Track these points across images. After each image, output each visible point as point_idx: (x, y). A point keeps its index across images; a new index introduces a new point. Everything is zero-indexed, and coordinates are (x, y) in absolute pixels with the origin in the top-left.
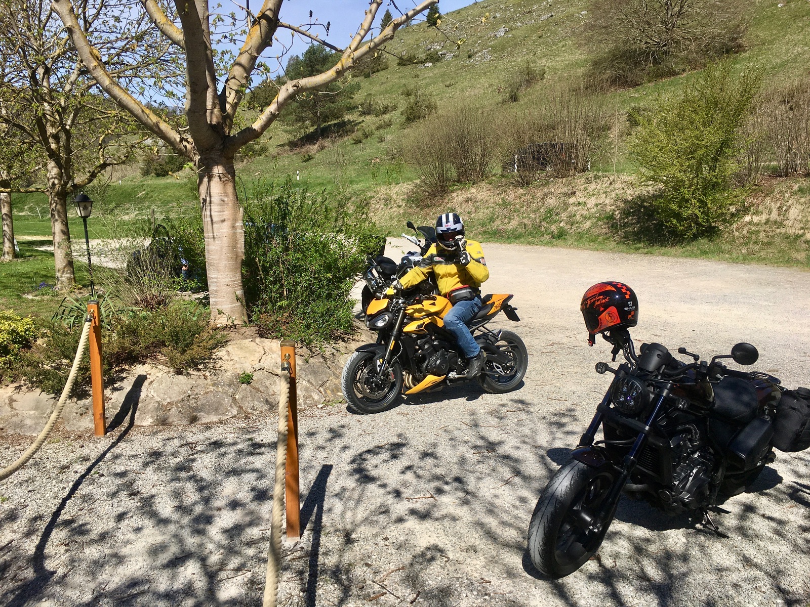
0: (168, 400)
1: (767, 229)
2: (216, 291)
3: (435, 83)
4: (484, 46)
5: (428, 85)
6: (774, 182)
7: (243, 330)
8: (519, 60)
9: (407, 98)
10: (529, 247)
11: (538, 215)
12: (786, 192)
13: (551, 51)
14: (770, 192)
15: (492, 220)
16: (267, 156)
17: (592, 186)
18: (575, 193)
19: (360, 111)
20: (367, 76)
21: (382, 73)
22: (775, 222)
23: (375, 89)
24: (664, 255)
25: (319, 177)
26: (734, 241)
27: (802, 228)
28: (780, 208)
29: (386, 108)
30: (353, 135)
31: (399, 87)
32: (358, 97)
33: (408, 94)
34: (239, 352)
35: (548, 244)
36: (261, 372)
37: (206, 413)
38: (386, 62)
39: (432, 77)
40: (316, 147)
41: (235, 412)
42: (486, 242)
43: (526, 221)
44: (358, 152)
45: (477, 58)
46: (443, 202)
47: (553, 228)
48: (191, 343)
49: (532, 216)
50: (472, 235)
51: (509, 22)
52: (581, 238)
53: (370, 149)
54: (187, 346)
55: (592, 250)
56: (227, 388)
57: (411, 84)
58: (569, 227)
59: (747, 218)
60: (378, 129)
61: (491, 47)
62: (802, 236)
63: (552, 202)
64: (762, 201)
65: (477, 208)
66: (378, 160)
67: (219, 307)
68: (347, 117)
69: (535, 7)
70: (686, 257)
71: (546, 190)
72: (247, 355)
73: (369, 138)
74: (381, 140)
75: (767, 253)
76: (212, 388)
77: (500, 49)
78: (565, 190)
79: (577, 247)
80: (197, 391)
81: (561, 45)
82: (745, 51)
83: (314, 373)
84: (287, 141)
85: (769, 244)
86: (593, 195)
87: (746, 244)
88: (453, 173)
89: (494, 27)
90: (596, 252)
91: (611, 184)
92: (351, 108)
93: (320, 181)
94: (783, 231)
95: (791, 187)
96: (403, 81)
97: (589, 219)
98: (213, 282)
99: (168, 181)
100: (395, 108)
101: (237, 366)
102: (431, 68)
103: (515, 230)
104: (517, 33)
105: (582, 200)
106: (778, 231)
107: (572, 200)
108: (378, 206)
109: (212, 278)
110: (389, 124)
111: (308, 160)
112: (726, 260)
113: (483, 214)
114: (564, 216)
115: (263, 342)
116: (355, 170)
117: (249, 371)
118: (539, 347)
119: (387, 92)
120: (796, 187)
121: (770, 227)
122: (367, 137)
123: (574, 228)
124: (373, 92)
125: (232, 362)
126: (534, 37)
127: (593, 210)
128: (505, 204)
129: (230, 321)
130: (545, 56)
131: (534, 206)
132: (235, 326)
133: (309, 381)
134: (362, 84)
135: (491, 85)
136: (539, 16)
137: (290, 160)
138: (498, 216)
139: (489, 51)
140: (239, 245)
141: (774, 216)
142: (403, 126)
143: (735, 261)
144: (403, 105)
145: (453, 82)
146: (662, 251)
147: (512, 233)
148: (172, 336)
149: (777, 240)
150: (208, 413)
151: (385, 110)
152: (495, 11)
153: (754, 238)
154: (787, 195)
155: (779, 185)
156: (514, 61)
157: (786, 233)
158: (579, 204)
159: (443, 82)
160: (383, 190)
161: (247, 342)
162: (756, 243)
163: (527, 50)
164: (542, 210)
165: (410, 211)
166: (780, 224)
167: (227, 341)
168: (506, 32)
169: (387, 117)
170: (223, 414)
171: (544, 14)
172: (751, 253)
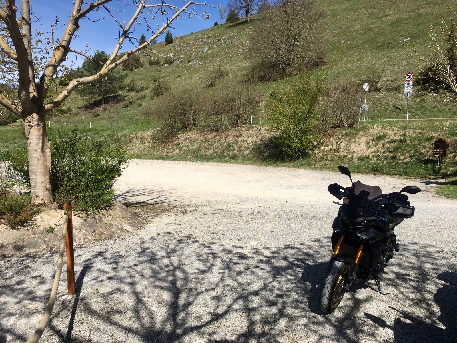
0: (7, 242)
1: (331, 153)
2: (35, 186)
3: (170, 75)
4: (197, 56)
5: (166, 76)
6: (334, 130)
7: (50, 206)
8: (215, 64)
9: (154, 83)
10: (218, 164)
11: (223, 147)
12: (340, 135)
13: (232, 61)
14: (332, 135)
15: (199, 149)
16: (71, 114)
17: (250, 132)
18: (242, 135)
19: (127, 89)
20: (132, 70)
21: (140, 68)
22: (335, 150)
23: (136, 77)
24: (284, 166)
25: (103, 126)
26: (316, 159)
27: (347, 153)
28: (337, 143)
29: (142, 88)
30: (123, 102)
31: (150, 77)
32: (126, 82)
33: (155, 81)
34: (47, 217)
35: (227, 162)
36: (60, 226)
37: (28, 248)
38: (142, 63)
39: (168, 72)
40: (101, 108)
41: (45, 247)
42: (196, 161)
43: (217, 150)
44: (127, 112)
45: (193, 62)
46: (173, 140)
47: (231, 153)
48: (20, 212)
49: (220, 147)
50: (189, 158)
51: (209, 45)
52: (245, 158)
53: (133, 111)
54: (18, 214)
55: (250, 164)
56: (40, 235)
57: (157, 75)
58: (239, 153)
59: (322, 148)
60: (138, 99)
61: (200, 57)
62: (346, 156)
63: (230, 140)
64: (329, 140)
65: (191, 143)
66: (138, 117)
67: (37, 194)
68: (120, 93)
69: (223, 37)
70: (294, 167)
71: (227, 134)
72: (52, 218)
73: (133, 104)
74: (140, 106)
75: (331, 165)
76: (32, 235)
77: (205, 58)
78: (236, 134)
79: (243, 163)
80: (23, 237)
81: (237, 58)
82: (326, 65)
83: (89, 226)
84: (83, 105)
85: (332, 160)
86: (251, 136)
87: (322, 161)
88: (178, 124)
89: (202, 47)
90: (252, 166)
91: (259, 131)
92: (122, 88)
93: (103, 128)
94: (338, 154)
95: (341, 133)
96: (152, 74)
97: (249, 149)
98: (33, 181)
99: (8, 128)
100: (147, 88)
101: (46, 224)
102: (168, 67)
103: (211, 155)
104: (214, 50)
105: (245, 139)
106: (336, 154)
107: (240, 139)
108: (137, 142)
109: (33, 179)
110: (144, 97)
111: (96, 116)
112: (312, 168)
113: (194, 146)
114: (236, 147)
115: (61, 211)
116: (124, 122)
117: (53, 226)
118: (211, 211)
119: (143, 79)
120: (344, 133)
121: (333, 152)
122: (131, 104)
123: (241, 153)
124: (135, 79)
125: (43, 222)
126: (223, 53)
127: (251, 144)
128: (206, 141)
129: (43, 201)
130: (229, 63)
131: (221, 142)
132: (45, 204)
133: (86, 230)
134: (128, 75)
135: (200, 78)
136: (225, 42)
137: (86, 116)
138: (203, 148)
139: (199, 59)
140: (48, 162)
141: (334, 147)
142: (152, 98)
143: (316, 169)
144: (152, 86)
145: (180, 75)
146: (283, 165)
147: (210, 157)
148: (9, 209)
149: (336, 158)
150: (30, 248)
151: (142, 89)
152: (202, 38)
153: (325, 158)
154: (340, 137)
155: (336, 132)
156: (213, 65)
157: (340, 155)
158: (244, 141)
159: (174, 75)
160: (140, 134)
161: (52, 212)
162: (326, 160)
163: (219, 60)
164: (225, 144)
165: (155, 145)
166: (337, 151)
167: (41, 212)
168: (208, 50)
169: (143, 93)
170: (38, 248)
171: (228, 42)
172: (324, 165)
